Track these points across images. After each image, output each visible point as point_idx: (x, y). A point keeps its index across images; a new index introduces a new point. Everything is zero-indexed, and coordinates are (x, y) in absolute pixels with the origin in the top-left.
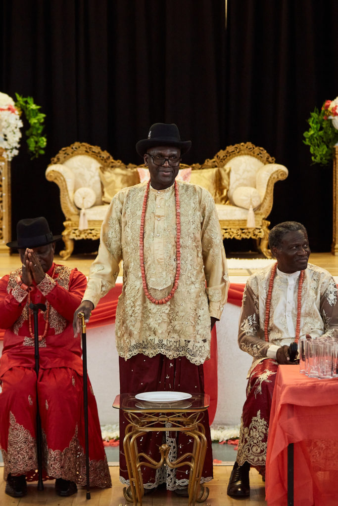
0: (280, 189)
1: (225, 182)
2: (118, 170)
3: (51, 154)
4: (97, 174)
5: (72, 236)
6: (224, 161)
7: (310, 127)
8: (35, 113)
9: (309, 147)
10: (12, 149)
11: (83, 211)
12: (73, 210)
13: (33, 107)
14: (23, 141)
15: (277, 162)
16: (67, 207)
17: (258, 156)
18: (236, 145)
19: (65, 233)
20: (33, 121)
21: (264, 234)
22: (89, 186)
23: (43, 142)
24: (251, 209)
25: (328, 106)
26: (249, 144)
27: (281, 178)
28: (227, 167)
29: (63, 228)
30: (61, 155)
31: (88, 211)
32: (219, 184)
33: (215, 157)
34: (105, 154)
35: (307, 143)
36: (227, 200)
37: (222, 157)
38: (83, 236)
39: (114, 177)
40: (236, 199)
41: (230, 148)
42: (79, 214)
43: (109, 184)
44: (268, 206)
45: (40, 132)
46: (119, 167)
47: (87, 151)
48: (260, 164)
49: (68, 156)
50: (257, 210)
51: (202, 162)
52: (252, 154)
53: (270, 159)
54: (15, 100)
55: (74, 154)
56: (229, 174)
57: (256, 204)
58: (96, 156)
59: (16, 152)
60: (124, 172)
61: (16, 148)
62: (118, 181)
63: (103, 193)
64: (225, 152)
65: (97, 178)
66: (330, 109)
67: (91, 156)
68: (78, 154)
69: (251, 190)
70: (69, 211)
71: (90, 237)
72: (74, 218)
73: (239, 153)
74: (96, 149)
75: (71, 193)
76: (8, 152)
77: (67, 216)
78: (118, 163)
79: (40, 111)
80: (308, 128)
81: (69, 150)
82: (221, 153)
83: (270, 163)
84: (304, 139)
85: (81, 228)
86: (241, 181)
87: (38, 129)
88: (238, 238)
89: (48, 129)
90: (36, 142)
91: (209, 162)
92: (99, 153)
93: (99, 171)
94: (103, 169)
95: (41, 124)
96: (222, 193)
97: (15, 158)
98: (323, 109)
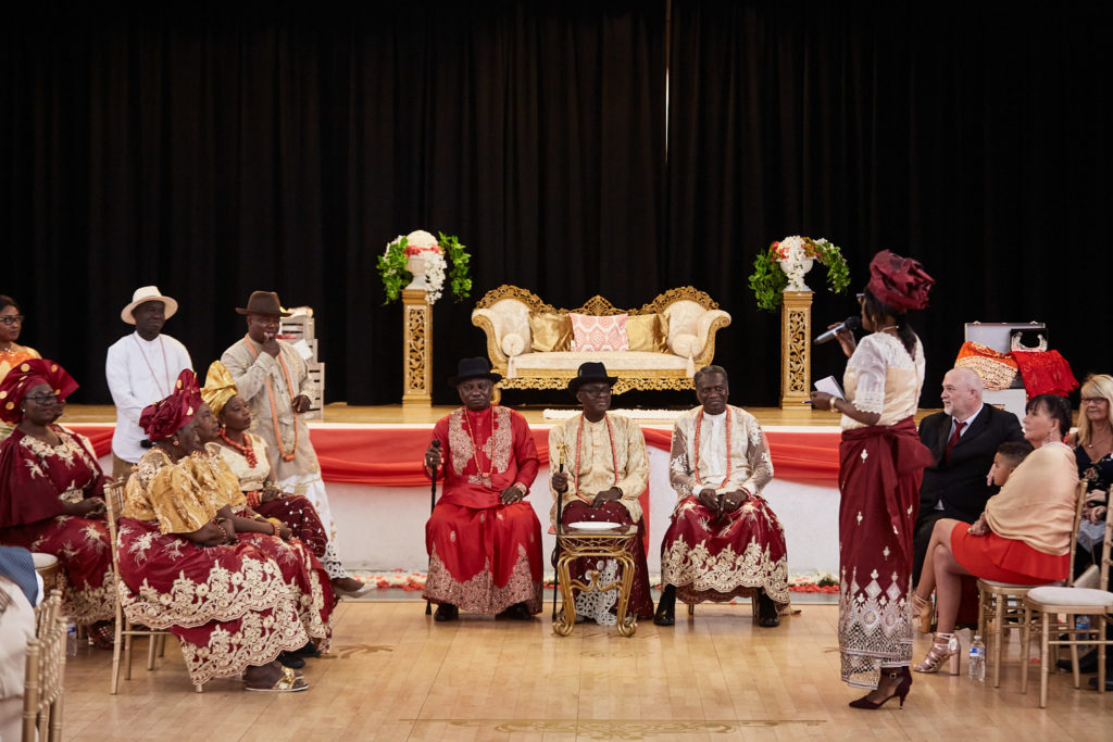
1: (664, 330)
2: (549, 315)
3: (476, 297)
4: (526, 319)
6: (663, 305)
7: (755, 270)
8: (460, 253)
9: (755, 291)
10: (435, 292)
11: (511, 359)
12: (500, 357)
13: (458, 246)
14: (447, 284)
15: (720, 308)
16: (494, 354)
17: (700, 301)
18: (677, 289)
20: (458, 261)
22: (517, 332)
23: (468, 284)
24: (691, 358)
25: (776, 248)
26: (691, 288)
27: (724, 325)
28: (666, 312)
30: (487, 298)
31: (516, 359)
32: (658, 331)
33: (654, 302)
34: (535, 298)
35: (753, 287)
36: (666, 348)
37: (661, 302)
38: (511, 386)
39: (544, 322)
40: (675, 347)
41: (670, 293)
42: (507, 362)
43: (539, 330)
44: (709, 354)
45: (464, 273)
46: (550, 312)
47: (515, 295)
48: (702, 309)
49: (494, 300)
50: (697, 358)
51: (639, 308)
52: (693, 298)
53: (713, 304)
54: (438, 239)
55: (501, 297)
56: (668, 320)
57: (696, 353)
58: (525, 299)
59: (439, 295)
60: (555, 317)
61: (439, 291)
62: (549, 327)
63: (532, 339)
64: (665, 296)
65: (527, 324)
66: (778, 250)
67: (519, 299)
68: (506, 298)
69: (692, 338)
70: (496, 359)
71: (518, 386)
72: (501, 366)
73: (680, 298)
74: (525, 292)
75: (498, 339)
76: (431, 296)
78: (548, 307)
79: (465, 251)
80: (753, 271)
81: (496, 293)
82: (660, 298)
83: (713, 309)
84: (750, 283)
85: (509, 377)
86: (682, 328)
87: (463, 271)
88: (677, 389)
89: (474, 270)
90: (461, 285)
91: (647, 307)
92: (528, 297)
93: (528, 316)
94: (532, 314)
95: (466, 265)
96: (661, 341)
97: (437, 301)
98: (770, 251)
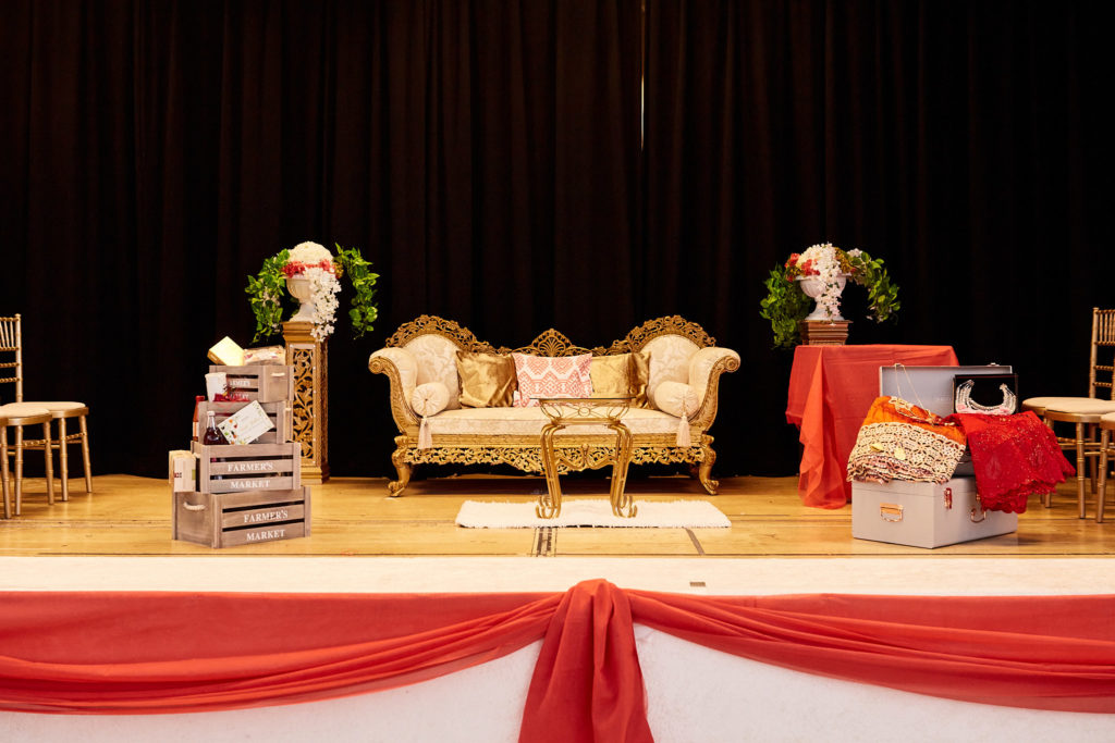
0: (728, 385)
1: (642, 375)
2: (484, 357)
3: (383, 334)
4: (452, 362)
5: (408, 459)
6: (641, 342)
7: (769, 292)
8: (363, 272)
9: (769, 322)
10: (324, 325)
11: (424, 420)
12: (409, 418)
13: (359, 261)
14: (342, 314)
15: (719, 344)
16: (400, 414)
17: (691, 336)
18: (658, 320)
19: (396, 454)
20: (358, 283)
21: (706, 455)
22: (441, 379)
23: (373, 313)
24: (684, 417)
25: (795, 261)
26: (678, 318)
27: (730, 369)
28: (645, 351)
29: (395, 447)
30: (400, 333)
31: (432, 420)
32: (633, 375)
33: (628, 337)
34: (465, 333)
35: (765, 315)
36: (647, 401)
37: (637, 337)
38: (424, 459)
39: (477, 367)
40: (659, 400)
41: (649, 324)
42: (419, 425)
43: (470, 376)
44: (710, 411)
45: (368, 298)
46: (485, 351)
47: (438, 328)
48: (694, 347)
49: (410, 336)
50: (693, 418)
51: (608, 345)
52: (680, 332)
53: (709, 340)
54: (334, 253)
55: (419, 332)
56: (648, 362)
57: (691, 410)
58: (451, 334)
59: (331, 329)
60: (492, 359)
61: (330, 322)
62: (483, 371)
63: (461, 390)
64: (643, 329)
65: (452, 368)
66: (798, 265)
67: (445, 335)
68: (426, 333)
69: (684, 389)
70: (402, 420)
71: (435, 460)
72: (410, 431)
73: (663, 331)
74: (453, 325)
75: (406, 393)
76: (319, 329)
77: (401, 428)
78: (484, 345)
79: (371, 269)
80: (766, 293)
81: (412, 326)
82: (637, 331)
83: (709, 346)
84: (762, 309)
85: (421, 446)
86: (667, 372)
87: (365, 295)
88: (664, 462)
89: (382, 295)
90: (363, 315)
91: (618, 344)
92: (456, 331)
93: (455, 356)
94: (460, 355)
95: (373, 288)
96: (638, 392)
97: (329, 338)
98: (787, 266)
